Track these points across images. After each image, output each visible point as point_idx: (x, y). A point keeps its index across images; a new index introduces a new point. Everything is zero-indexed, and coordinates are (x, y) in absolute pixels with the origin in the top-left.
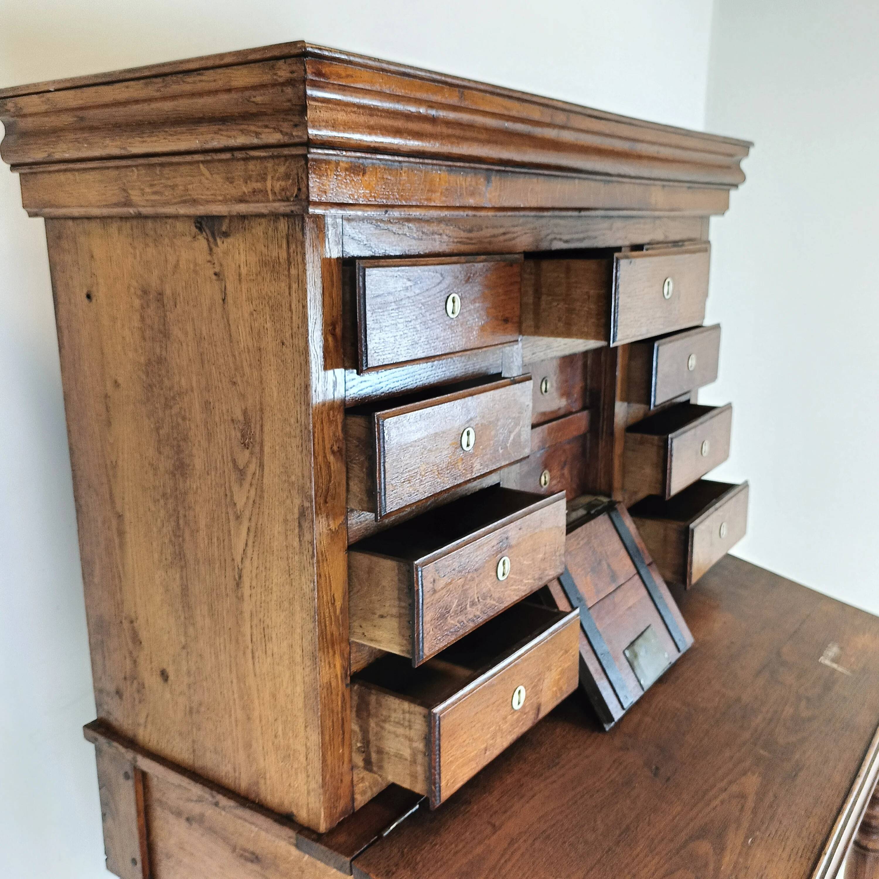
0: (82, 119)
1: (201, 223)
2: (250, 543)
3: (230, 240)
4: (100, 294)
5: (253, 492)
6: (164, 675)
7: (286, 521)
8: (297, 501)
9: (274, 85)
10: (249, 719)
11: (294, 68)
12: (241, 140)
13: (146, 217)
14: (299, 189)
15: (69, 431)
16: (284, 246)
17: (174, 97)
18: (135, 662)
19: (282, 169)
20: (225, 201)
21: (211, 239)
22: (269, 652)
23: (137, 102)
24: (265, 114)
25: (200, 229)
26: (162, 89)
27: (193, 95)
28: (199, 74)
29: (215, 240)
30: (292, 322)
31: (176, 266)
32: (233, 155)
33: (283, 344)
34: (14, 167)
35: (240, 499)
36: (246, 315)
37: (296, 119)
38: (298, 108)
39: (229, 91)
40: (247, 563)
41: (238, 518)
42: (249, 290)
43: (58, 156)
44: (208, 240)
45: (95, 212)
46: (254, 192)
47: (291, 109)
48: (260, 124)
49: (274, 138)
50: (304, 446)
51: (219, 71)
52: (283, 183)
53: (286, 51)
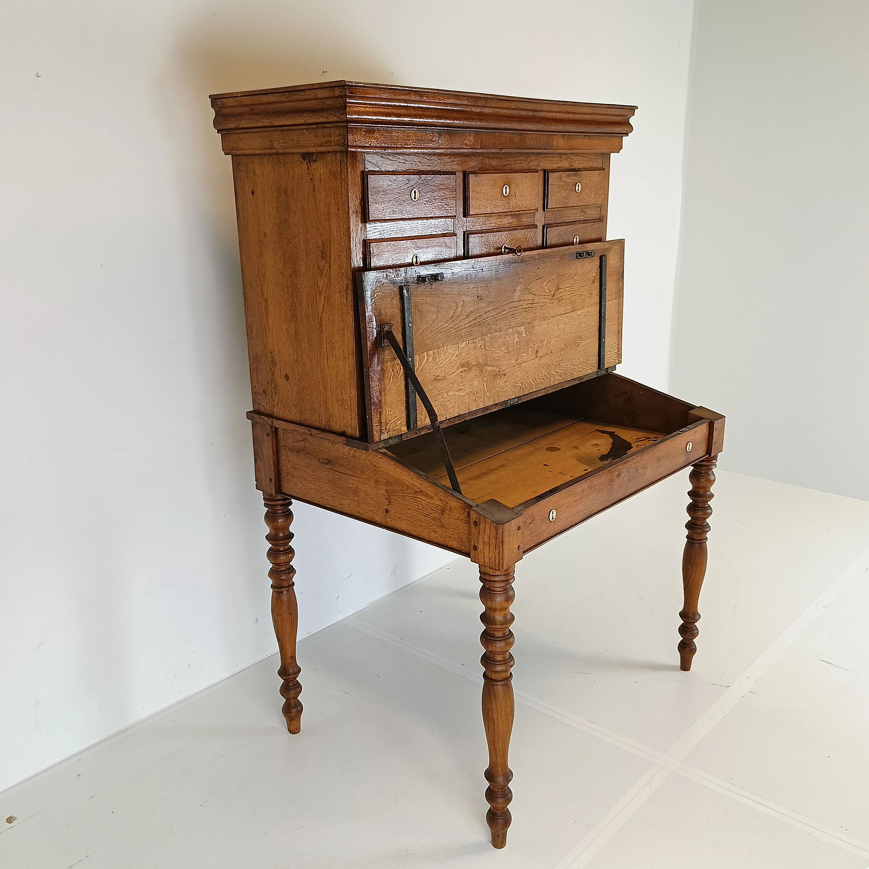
0: (252, 109)
1: (304, 156)
2: (325, 305)
3: (317, 163)
4: (258, 192)
5: (326, 279)
6: (287, 377)
7: (340, 291)
8: (345, 282)
9: (334, 97)
10: (325, 389)
11: (341, 91)
12: (321, 120)
13: (280, 154)
14: (344, 140)
15: (241, 261)
16: (339, 165)
17: (293, 101)
18: (273, 373)
19: (338, 132)
20: (315, 146)
21: (308, 163)
22: (334, 356)
23: (277, 102)
24: (330, 109)
25: (304, 159)
26: (288, 97)
27: (302, 100)
28: (304, 92)
29: (311, 164)
30: (342, 199)
31: (293, 176)
32: (318, 126)
33: (339, 209)
34: (219, 131)
35: (321, 284)
36: (323, 197)
37: (343, 111)
38: (343, 107)
39: (316, 99)
40: (324, 314)
41: (320, 293)
42: (324, 185)
43: (241, 126)
44: (307, 164)
45: (257, 152)
46: (326, 142)
47: (340, 107)
48: (328, 113)
49: (334, 119)
50: (348, 256)
51: (312, 90)
52: (338, 138)
53: (338, 84)
